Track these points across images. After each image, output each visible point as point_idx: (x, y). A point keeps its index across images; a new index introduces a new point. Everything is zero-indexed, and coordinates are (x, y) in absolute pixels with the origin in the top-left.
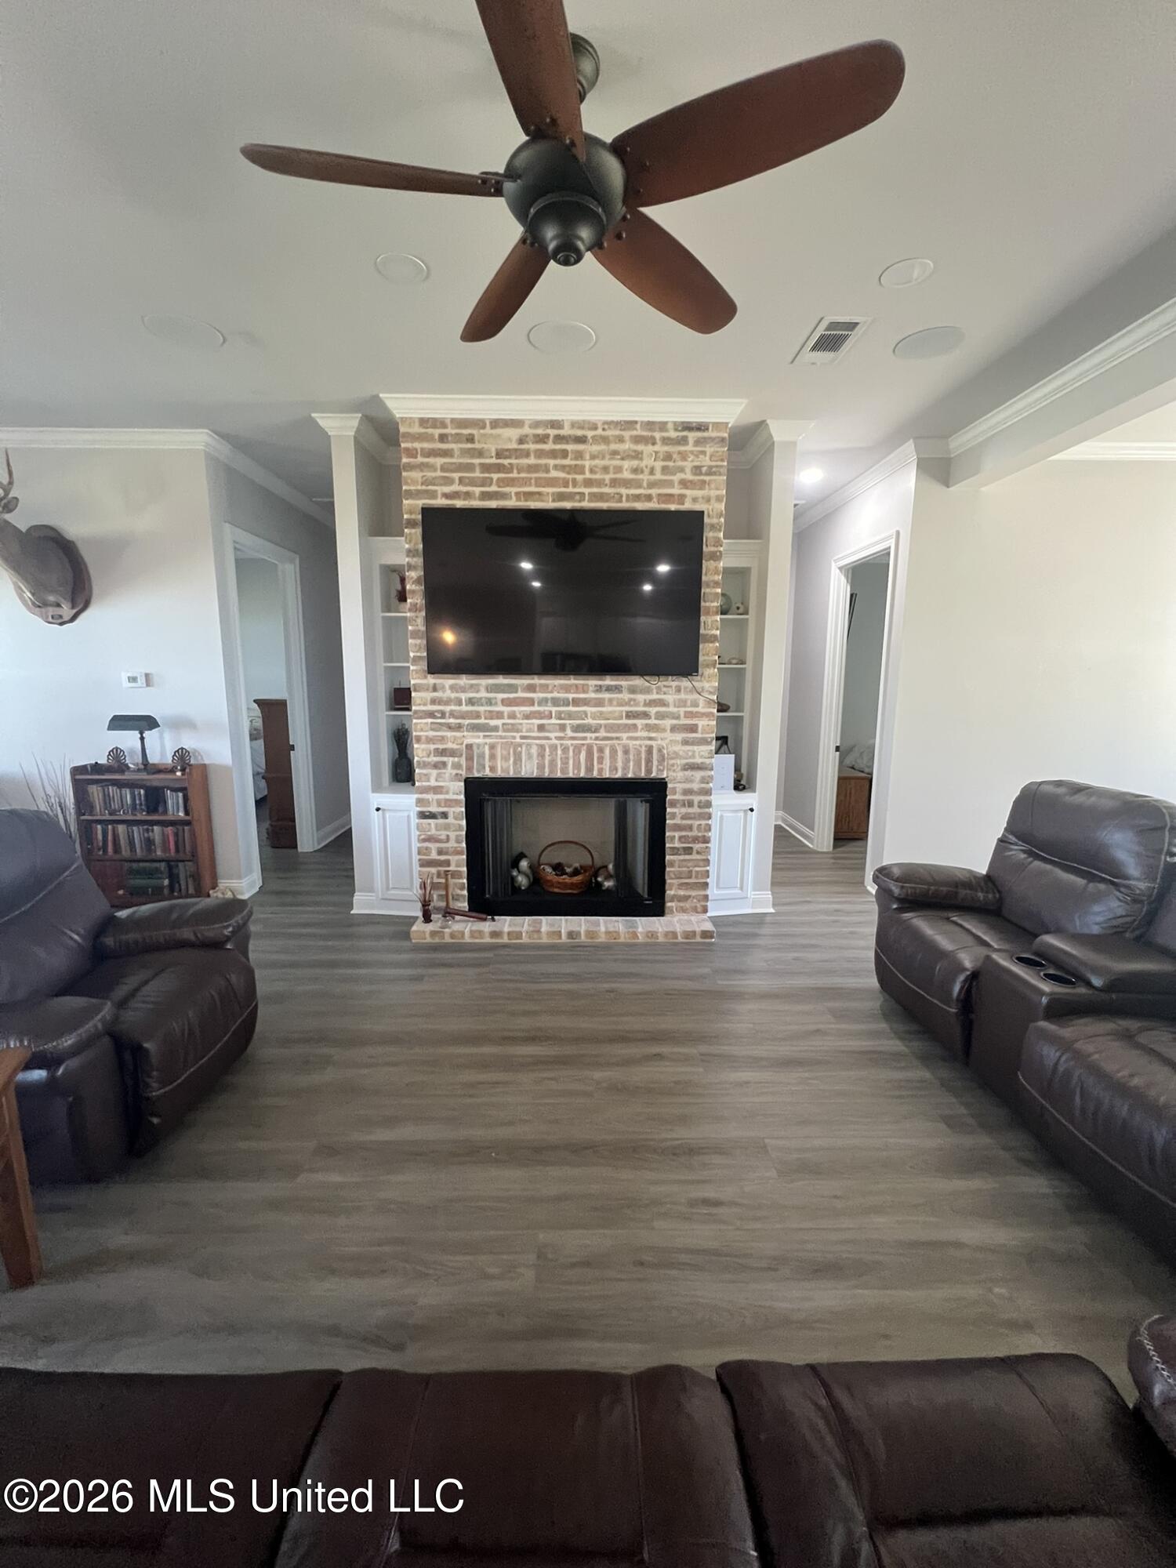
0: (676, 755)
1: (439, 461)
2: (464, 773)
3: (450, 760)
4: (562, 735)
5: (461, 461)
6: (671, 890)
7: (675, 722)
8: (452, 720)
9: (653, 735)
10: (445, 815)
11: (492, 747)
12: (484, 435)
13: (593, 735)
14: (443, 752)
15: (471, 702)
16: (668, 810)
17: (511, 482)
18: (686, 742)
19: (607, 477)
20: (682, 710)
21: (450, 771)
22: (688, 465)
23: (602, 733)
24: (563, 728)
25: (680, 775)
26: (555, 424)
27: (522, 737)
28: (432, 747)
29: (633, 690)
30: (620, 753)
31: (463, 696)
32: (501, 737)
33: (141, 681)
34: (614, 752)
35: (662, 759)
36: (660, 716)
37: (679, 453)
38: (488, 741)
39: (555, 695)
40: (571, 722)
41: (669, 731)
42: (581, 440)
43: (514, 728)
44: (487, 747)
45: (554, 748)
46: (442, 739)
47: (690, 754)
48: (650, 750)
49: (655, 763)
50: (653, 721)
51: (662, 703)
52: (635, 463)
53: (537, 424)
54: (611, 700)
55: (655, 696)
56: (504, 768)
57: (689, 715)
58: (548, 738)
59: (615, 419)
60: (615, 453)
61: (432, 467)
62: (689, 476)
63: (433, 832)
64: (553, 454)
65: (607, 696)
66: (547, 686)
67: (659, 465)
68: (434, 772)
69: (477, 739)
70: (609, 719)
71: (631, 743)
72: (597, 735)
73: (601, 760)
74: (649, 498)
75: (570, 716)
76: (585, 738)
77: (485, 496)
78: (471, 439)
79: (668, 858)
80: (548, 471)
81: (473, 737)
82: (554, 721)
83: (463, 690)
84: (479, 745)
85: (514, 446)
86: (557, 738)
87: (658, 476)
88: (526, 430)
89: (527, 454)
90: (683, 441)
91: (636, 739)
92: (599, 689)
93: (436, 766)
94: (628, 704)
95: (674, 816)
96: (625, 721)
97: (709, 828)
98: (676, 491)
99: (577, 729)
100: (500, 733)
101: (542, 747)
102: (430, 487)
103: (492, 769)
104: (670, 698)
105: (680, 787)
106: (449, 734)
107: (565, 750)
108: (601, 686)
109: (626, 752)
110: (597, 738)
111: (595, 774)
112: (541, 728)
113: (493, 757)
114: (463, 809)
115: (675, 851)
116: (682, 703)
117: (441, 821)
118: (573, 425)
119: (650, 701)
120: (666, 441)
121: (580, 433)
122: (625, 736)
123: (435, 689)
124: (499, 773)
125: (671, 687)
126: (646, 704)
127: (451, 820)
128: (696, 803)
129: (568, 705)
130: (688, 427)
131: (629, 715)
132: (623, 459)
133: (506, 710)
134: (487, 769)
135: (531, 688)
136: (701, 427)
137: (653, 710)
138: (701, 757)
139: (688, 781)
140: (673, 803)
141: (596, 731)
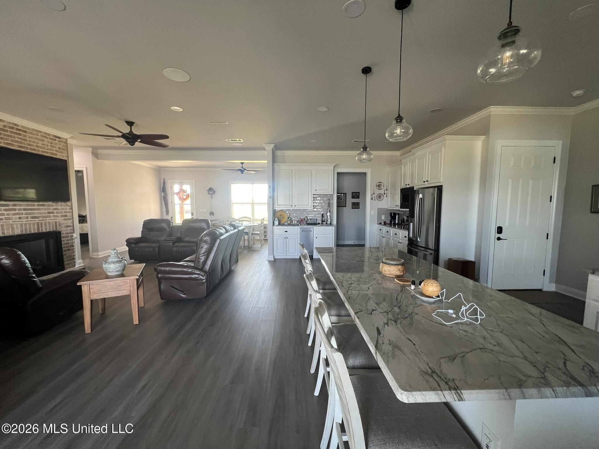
0: (63, 224)
4: (27, 220)
6: (65, 262)
7: (61, 214)
9: (56, 218)
13: (38, 219)
16: (62, 239)
18: (65, 220)
19: (35, 144)
20: (63, 211)
22: (57, 146)
23: (41, 219)
24: (27, 218)
25: (64, 229)
26: (16, 125)
27: (13, 222)
29: (48, 206)
30: (47, 224)
34: (45, 224)
35: (60, 225)
36: (57, 213)
37: (54, 143)
39: (24, 207)
40: (30, 216)
41: (60, 217)
42: (25, 132)
43: (9, 219)
45: (25, 224)
47: (66, 223)
48: (56, 222)
49: (58, 226)
50: (55, 214)
51: (57, 209)
52: (42, 142)
54: (42, 209)
55: (55, 207)
57: (65, 212)
58: (23, 221)
59: (35, 129)
60: (36, 138)
62: (57, 149)
64: (16, 133)
65: (41, 207)
66: (21, 204)
67: (49, 144)
70: (42, 214)
71: (50, 221)
72: (39, 219)
73: (42, 227)
74: (47, 153)
75: (30, 214)
76: (35, 221)
79: (63, 253)
82: (24, 216)
87: (49, 147)
89: (7, 131)
90: (55, 140)
92: (38, 205)
94: (47, 209)
96: (47, 215)
97: (73, 243)
98: (55, 152)
99: (32, 218)
100: (4, 221)
101: (21, 224)
104: (59, 208)
105: (65, 232)
107: (29, 224)
108: (39, 205)
109: (49, 224)
110: (39, 220)
111: (40, 231)
112: (20, 218)
115: (65, 251)
116: (63, 209)
118: (22, 127)
120: (50, 139)
121: (24, 130)
122: (48, 219)
125: (59, 204)
126: (53, 209)
128: (69, 236)
129: (29, 210)
130: (56, 137)
131: (49, 213)
132: (39, 140)
133: (6, 212)
135: (14, 205)
136: (59, 138)
137: (55, 211)
138: (69, 223)
139: (67, 230)
140: (64, 237)
141: (39, 218)
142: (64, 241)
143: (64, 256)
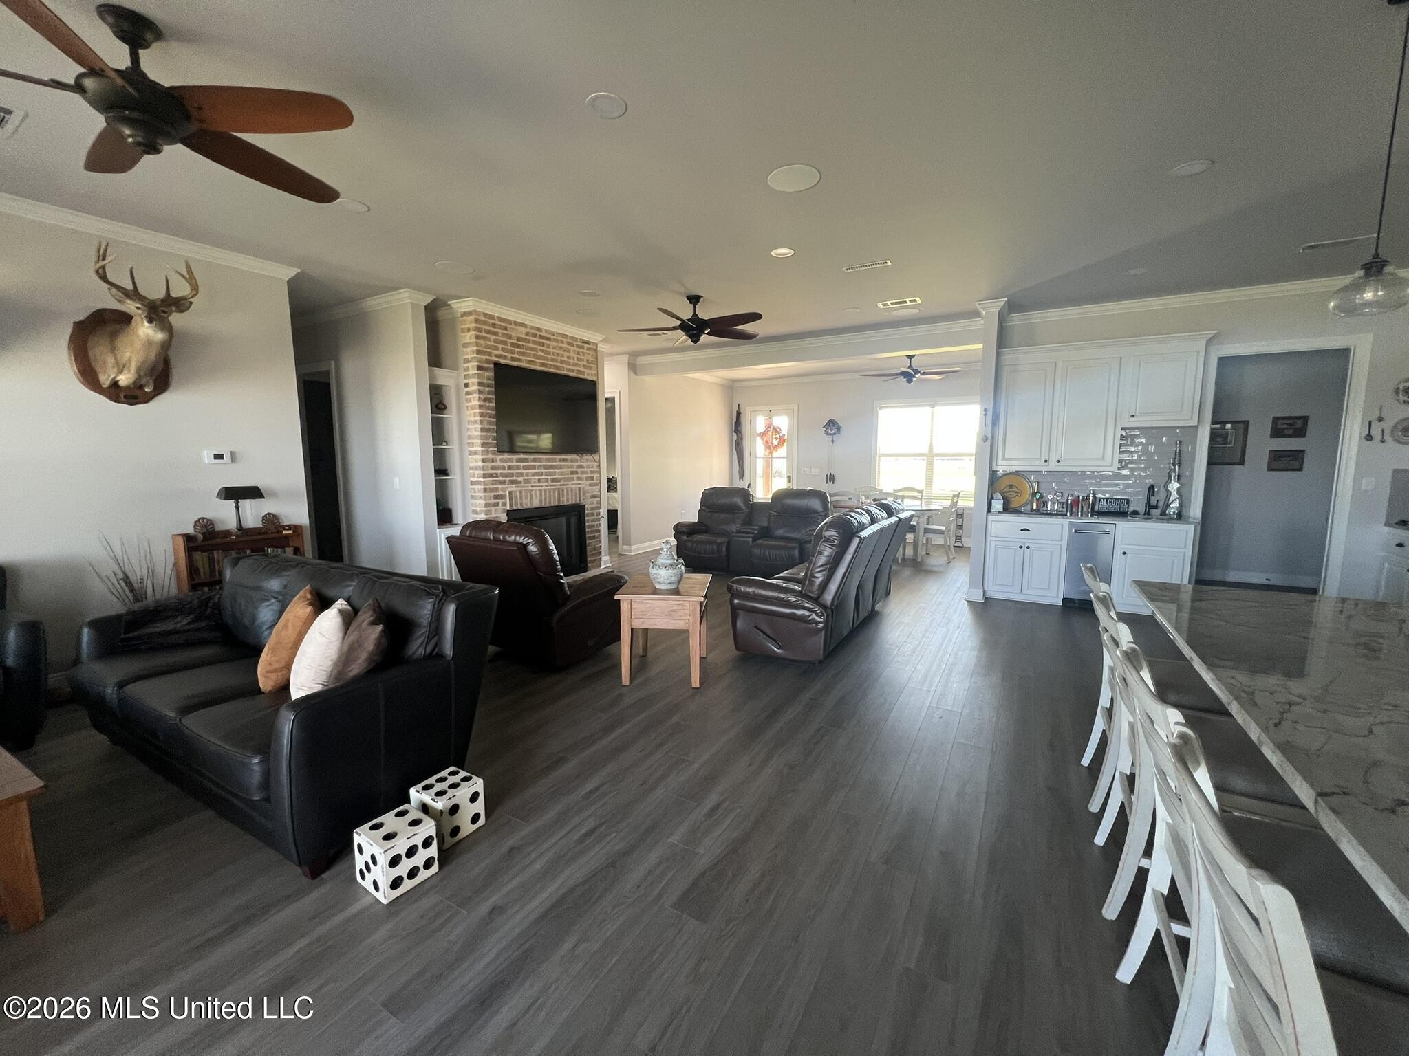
0: (588, 492)
1: (492, 337)
2: (509, 508)
3: (500, 501)
4: (547, 484)
5: (501, 338)
6: (588, 557)
7: (586, 475)
8: (501, 478)
9: (580, 482)
11: (521, 492)
12: (511, 328)
13: (559, 484)
14: (496, 497)
15: (510, 468)
16: (586, 518)
17: (523, 354)
18: (590, 485)
19: (559, 358)
20: (589, 470)
21: (500, 507)
22: (585, 358)
23: (562, 483)
24: (547, 480)
25: (590, 501)
26: (539, 330)
27: (532, 486)
28: (492, 494)
29: (572, 461)
30: (569, 492)
31: (506, 465)
32: (524, 487)
33: (227, 458)
34: (567, 490)
35: (583, 494)
36: (582, 473)
38: (519, 489)
39: (544, 463)
40: (551, 477)
41: (585, 480)
42: (548, 339)
43: (527, 482)
44: (518, 493)
45: (545, 490)
46: (497, 489)
47: (592, 490)
48: (580, 489)
49: (581, 496)
50: (579, 476)
51: (582, 467)
52: (568, 354)
53: (533, 328)
55: (579, 463)
56: (526, 503)
57: (592, 472)
58: (542, 486)
59: (561, 333)
60: (561, 348)
61: (489, 340)
62: (585, 363)
64: (539, 344)
65: (563, 463)
66: (541, 459)
67: (576, 356)
68: (493, 509)
69: (513, 488)
70: (564, 475)
71: (573, 486)
73: (563, 496)
74: (573, 371)
75: (550, 474)
76: (556, 485)
77: (513, 359)
78: (506, 329)
79: (587, 542)
80: (537, 352)
81: (510, 487)
82: (543, 477)
84: (514, 491)
85: (524, 336)
86: (545, 486)
87: (576, 362)
88: (528, 330)
89: (529, 341)
90: (583, 347)
91: (574, 484)
92: (561, 460)
93: (495, 505)
94: (572, 467)
96: (570, 476)
97: (600, 525)
98: (582, 369)
99: (553, 480)
100: (522, 485)
101: (540, 490)
102: (489, 350)
103: (521, 504)
104: (585, 464)
105: (590, 506)
106: (500, 486)
107: (549, 491)
109: (572, 491)
110: (561, 485)
111: (561, 503)
112: (539, 481)
113: (521, 498)
115: (589, 538)
116: (588, 467)
118: (546, 331)
120: (578, 346)
121: (548, 336)
122: (570, 483)
123: (493, 461)
124: (525, 507)
125: (584, 459)
126: (577, 467)
128: (595, 514)
129: (549, 469)
130: (584, 342)
131: (572, 473)
132: (564, 351)
133: (525, 471)
134: (519, 505)
135: (534, 460)
136: (588, 343)
137: (579, 470)
138: (596, 491)
139: (593, 503)
140: (588, 515)
141: (560, 482)
142: (588, 520)
143: (588, 548)
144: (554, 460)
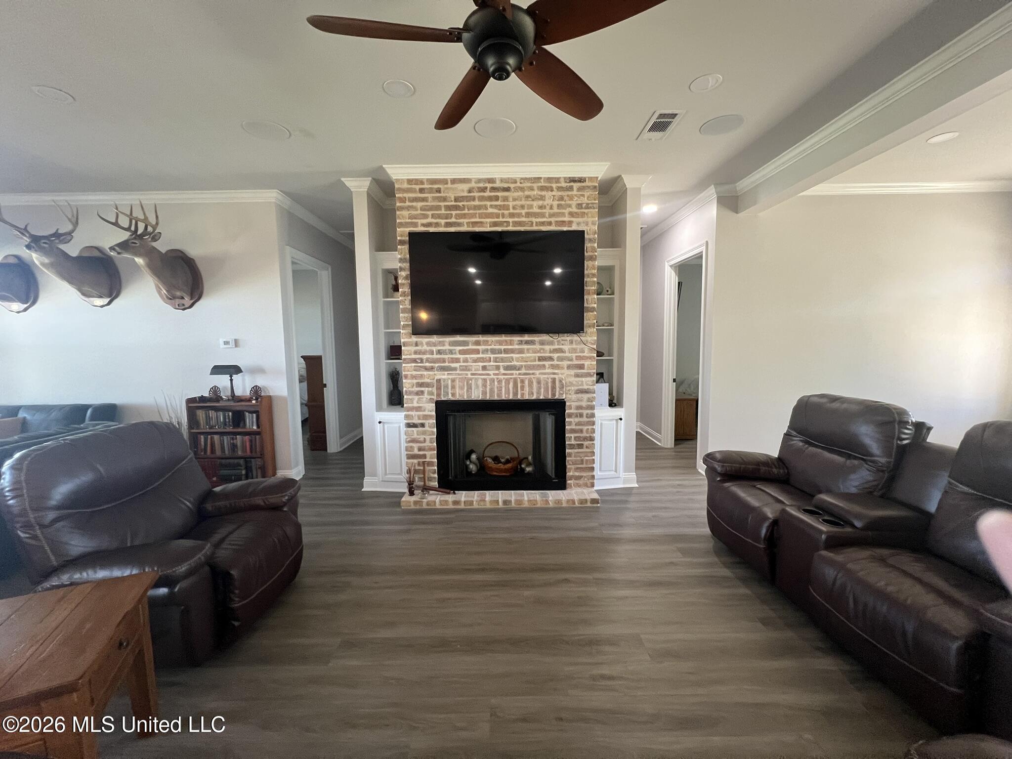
0: (571, 384)
1: (419, 204)
2: (435, 398)
3: (426, 390)
4: (497, 372)
5: (432, 204)
6: (570, 472)
7: (569, 363)
8: (427, 364)
9: (556, 371)
10: (423, 425)
11: (453, 381)
12: (447, 188)
13: (518, 372)
14: (421, 385)
15: (439, 352)
16: (567, 420)
17: (464, 216)
18: (577, 376)
19: (523, 212)
20: (574, 355)
21: (426, 396)
22: (574, 203)
23: (523, 371)
24: (498, 368)
25: (574, 397)
26: (491, 181)
27: (472, 374)
28: (415, 381)
29: (542, 343)
30: (535, 384)
31: (434, 349)
32: (459, 374)
33: (232, 344)
34: (531, 382)
35: (562, 387)
36: (560, 359)
37: (568, 196)
38: (450, 377)
39: (493, 347)
40: (503, 364)
41: (566, 369)
42: (507, 189)
43: (466, 369)
44: (450, 381)
45: (493, 380)
46: (422, 376)
47: (580, 383)
48: (554, 381)
49: (558, 389)
50: (555, 362)
51: (562, 351)
52: (540, 203)
53: (479, 181)
54: (528, 350)
55: (556, 347)
56: (460, 394)
57: (579, 358)
58: (488, 375)
59: (528, 176)
60: (528, 197)
61: (415, 208)
62: (574, 210)
63: (415, 436)
64: (490, 199)
65: (525, 347)
66: (487, 341)
67: (556, 203)
68: (416, 398)
69: (444, 376)
70: (527, 362)
71: (542, 377)
72: (520, 372)
73: (522, 388)
74: (550, 223)
75: (502, 360)
76: (512, 374)
77: (448, 225)
78: (439, 191)
79: (567, 451)
80: (487, 209)
81: (440, 374)
82: (492, 363)
83: (435, 345)
84: (444, 380)
85: (466, 194)
86: (494, 374)
87: (555, 210)
88: (473, 185)
89: (474, 199)
90: (571, 188)
91: (545, 374)
92: (521, 343)
93: (417, 393)
94: (539, 352)
95: (570, 423)
96: (537, 363)
97: (593, 431)
98: (566, 219)
99: (507, 368)
100: (458, 372)
101: (485, 380)
102: (414, 220)
103: (453, 395)
104: (566, 348)
105: (574, 404)
106: (425, 373)
107: (500, 381)
108: (521, 341)
109: (539, 382)
110: (520, 374)
111: (519, 397)
112: (484, 368)
113: (453, 387)
114: (435, 421)
115: (572, 447)
117: (420, 429)
118: (502, 180)
119: (553, 349)
120: (560, 189)
121: (506, 185)
122: (537, 372)
123: (416, 345)
124: (458, 397)
125: (567, 340)
126: (550, 352)
127: (427, 428)
128: (585, 415)
129: (501, 353)
130: (573, 180)
131: (540, 359)
132: (533, 200)
133: (462, 357)
134: (450, 395)
135: (477, 343)
136: (581, 180)
137: (555, 356)
138: (587, 385)
139: (579, 400)
140: (570, 416)
141: (519, 369)
143: (567, 459)
144: (511, 343)
